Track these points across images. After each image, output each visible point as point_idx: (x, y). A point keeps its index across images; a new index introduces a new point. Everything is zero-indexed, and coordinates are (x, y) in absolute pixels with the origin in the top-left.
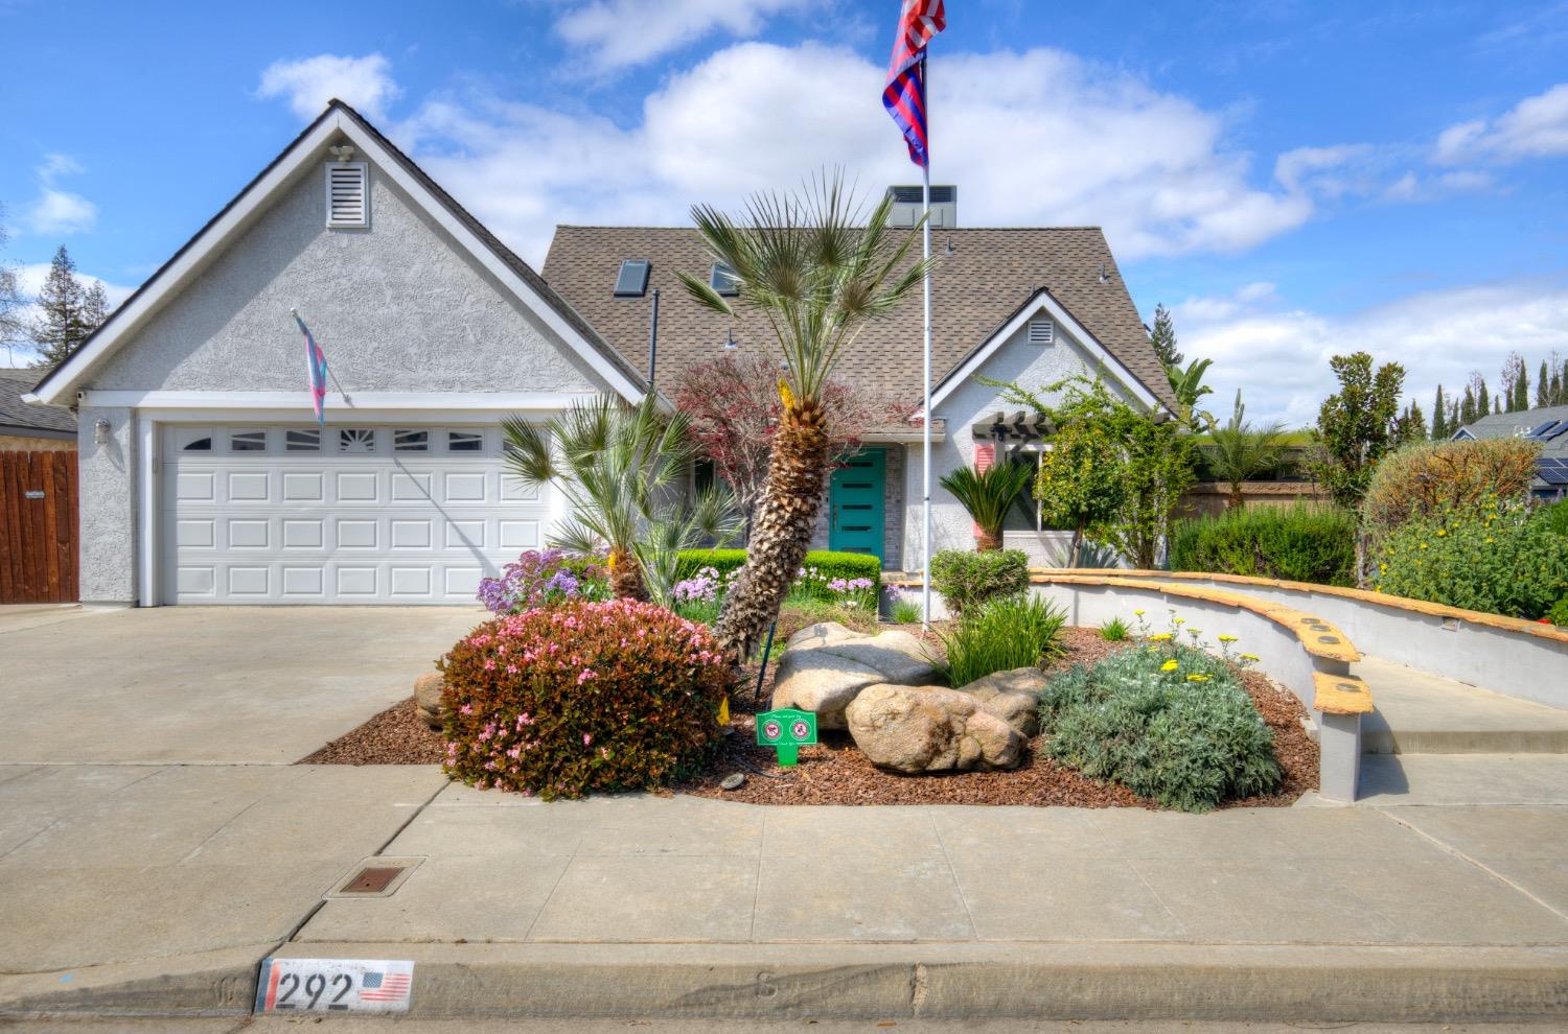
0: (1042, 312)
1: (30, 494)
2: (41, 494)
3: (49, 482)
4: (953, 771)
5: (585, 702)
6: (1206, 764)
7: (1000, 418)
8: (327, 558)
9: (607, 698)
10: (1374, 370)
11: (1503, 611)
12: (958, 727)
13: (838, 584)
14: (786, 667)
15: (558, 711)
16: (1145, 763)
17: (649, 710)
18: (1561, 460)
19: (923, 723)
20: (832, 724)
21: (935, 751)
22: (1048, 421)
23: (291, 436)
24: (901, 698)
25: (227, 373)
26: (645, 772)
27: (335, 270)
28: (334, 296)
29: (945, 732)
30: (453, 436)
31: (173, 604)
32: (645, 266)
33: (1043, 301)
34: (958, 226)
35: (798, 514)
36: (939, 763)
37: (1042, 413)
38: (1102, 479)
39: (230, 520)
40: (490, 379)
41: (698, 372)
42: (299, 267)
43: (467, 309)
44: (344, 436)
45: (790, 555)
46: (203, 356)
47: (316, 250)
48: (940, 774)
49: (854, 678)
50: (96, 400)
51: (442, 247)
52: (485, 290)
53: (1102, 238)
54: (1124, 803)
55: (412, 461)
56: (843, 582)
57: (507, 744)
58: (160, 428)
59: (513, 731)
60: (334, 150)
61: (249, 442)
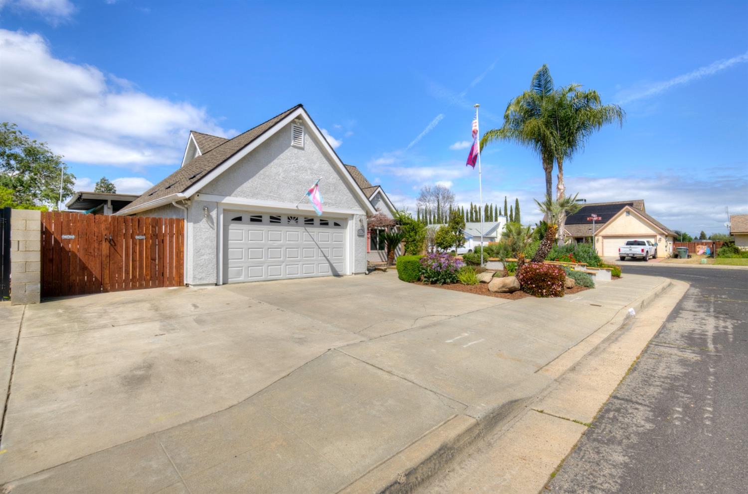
0: (379, 191)
1: (137, 237)
2: (143, 237)
3: (148, 232)
8: (283, 262)
23: (272, 217)
25: (256, 192)
27: (293, 161)
28: (293, 170)
30: (321, 220)
31: (229, 283)
39: (249, 248)
40: (336, 203)
42: (282, 157)
43: (331, 180)
44: (289, 218)
46: (247, 186)
47: (288, 153)
50: (203, 199)
55: (310, 229)
58: (227, 211)
60: (298, 120)
61: (256, 219)
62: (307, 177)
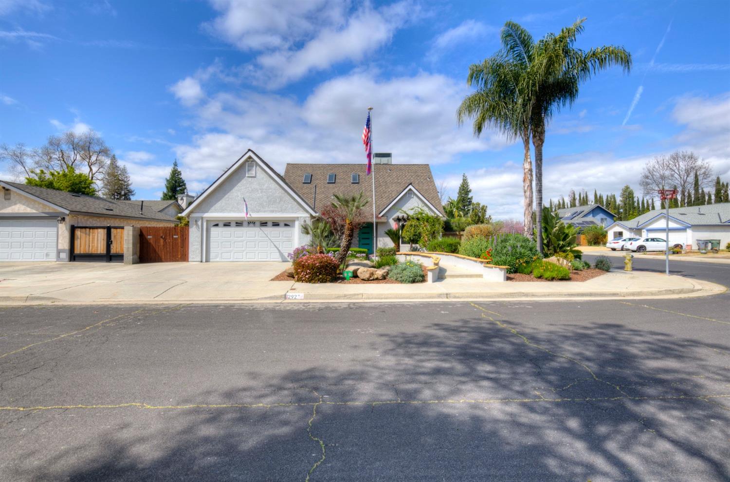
0: (410, 190)
1: (174, 237)
2: (177, 237)
3: (179, 234)
4: (373, 280)
5: (318, 268)
6: (410, 277)
7: (398, 217)
8: (244, 251)
9: (321, 268)
10: (481, 206)
11: (476, 257)
12: (374, 273)
13: (358, 255)
14: (347, 266)
15: (314, 270)
16: (401, 277)
17: (327, 270)
18: (577, 223)
19: (369, 272)
20: (355, 275)
21: (371, 277)
22: (409, 217)
23: (237, 223)
24: (366, 269)
25: (223, 209)
26: (326, 280)
27: (248, 186)
28: (247, 192)
29: (372, 274)
30: (273, 223)
31: (209, 262)
32: (310, 175)
33: (410, 187)
34: (392, 163)
35: (349, 240)
36: (371, 279)
37: (408, 216)
38: (416, 232)
39: (222, 242)
41: (327, 207)
42: (240, 185)
43: (277, 195)
44: (249, 223)
45: (348, 247)
46: (218, 205)
47: (244, 181)
48: (371, 280)
49: (358, 267)
50: (193, 215)
51: (272, 181)
52: (281, 190)
53: (429, 167)
54: (398, 283)
55: (264, 229)
56: (359, 255)
57: (306, 275)
58: (207, 221)
59: (306, 273)
60: (249, 160)
61: (227, 224)
62: (258, 195)
